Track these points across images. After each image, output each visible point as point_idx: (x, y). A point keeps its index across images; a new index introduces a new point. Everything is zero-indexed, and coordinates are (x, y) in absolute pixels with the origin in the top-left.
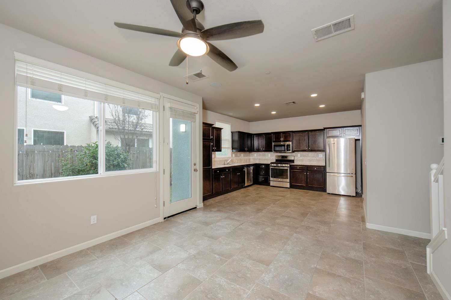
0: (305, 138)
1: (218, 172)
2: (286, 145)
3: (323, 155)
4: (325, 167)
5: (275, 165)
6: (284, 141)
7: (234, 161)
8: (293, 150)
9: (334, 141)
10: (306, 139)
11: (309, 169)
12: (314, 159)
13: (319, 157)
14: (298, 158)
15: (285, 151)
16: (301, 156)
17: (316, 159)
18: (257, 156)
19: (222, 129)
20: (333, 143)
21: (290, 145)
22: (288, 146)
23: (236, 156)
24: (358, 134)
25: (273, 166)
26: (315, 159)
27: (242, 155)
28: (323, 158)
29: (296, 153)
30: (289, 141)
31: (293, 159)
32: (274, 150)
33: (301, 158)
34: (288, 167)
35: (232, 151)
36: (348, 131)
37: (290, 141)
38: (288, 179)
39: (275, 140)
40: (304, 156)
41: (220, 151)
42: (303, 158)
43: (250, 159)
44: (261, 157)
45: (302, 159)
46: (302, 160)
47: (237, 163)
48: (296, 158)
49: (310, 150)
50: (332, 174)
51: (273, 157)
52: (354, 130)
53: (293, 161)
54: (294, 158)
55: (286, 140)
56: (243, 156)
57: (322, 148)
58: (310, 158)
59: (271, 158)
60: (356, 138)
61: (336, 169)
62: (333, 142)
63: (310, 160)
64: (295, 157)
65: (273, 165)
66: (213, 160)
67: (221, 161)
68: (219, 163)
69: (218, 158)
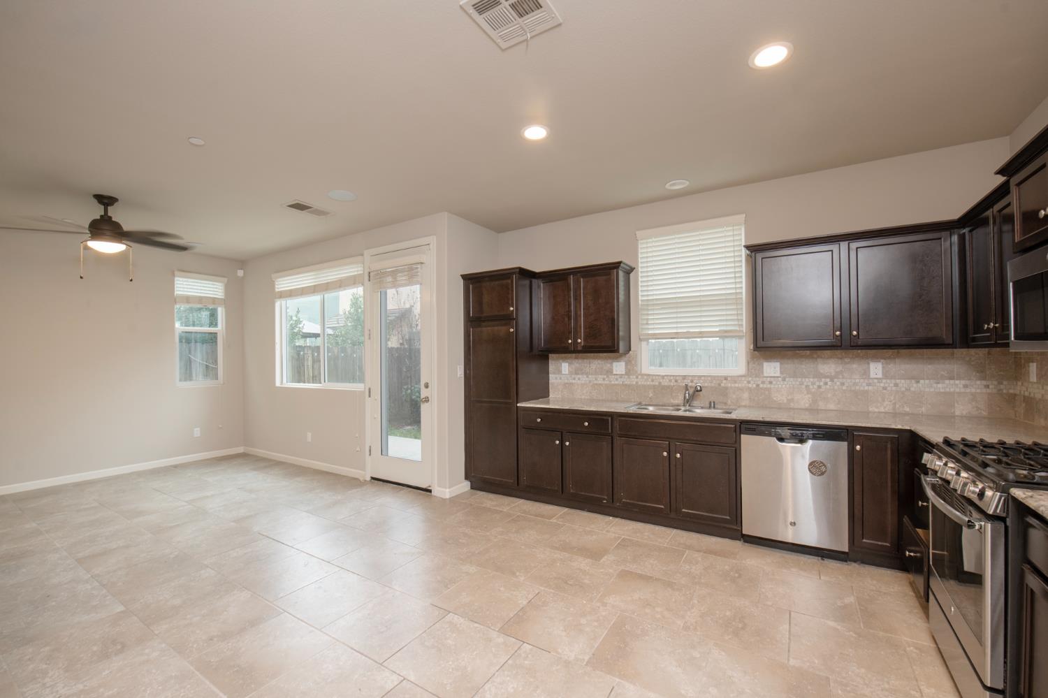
66: (620, 381)
67: (664, 388)
68: (651, 395)
69: (645, 377)
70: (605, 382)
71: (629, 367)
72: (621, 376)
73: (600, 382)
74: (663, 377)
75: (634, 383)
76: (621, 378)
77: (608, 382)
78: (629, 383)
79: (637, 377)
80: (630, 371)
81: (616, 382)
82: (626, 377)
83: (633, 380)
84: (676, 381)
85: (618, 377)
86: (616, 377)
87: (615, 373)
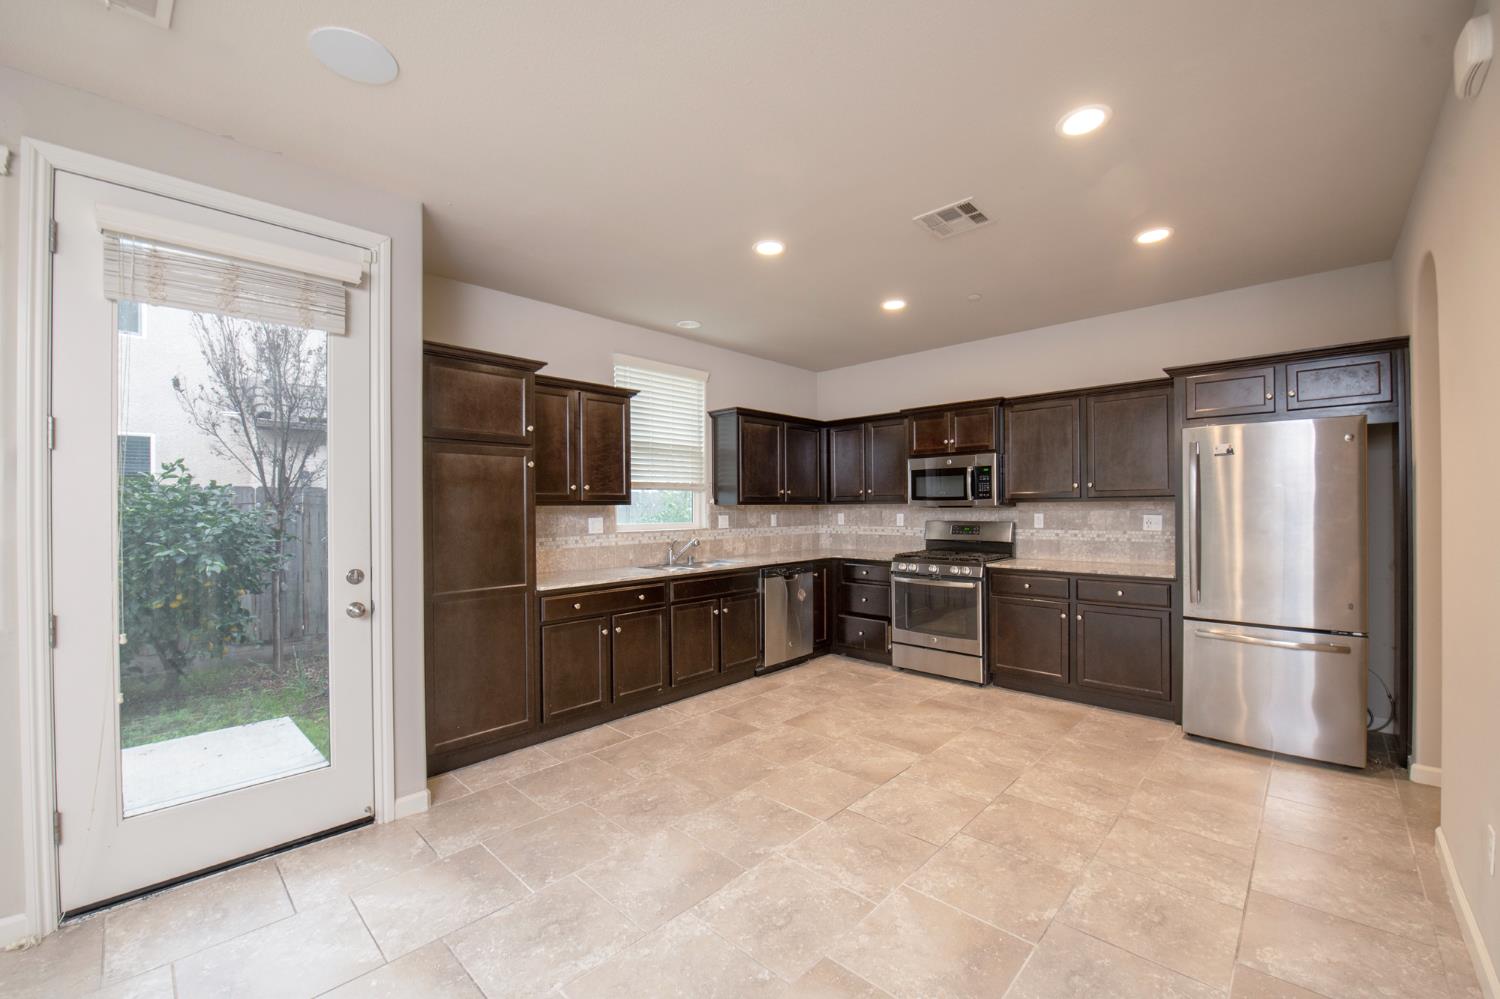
0: (1069, 430)
1: (642, 597)
2: (969, 470)
3: (1165, 521)
4: (1171, 589)
5: (913, 567)
6: (960, 451)
7: (728, 547)
8: (1007, 495)
9: (1226, 438)
10: (1070, 436)
11: (1084, 592)
12: (1117, 540)
13: (1141, 530)
14: (1032, 534)
15: (965, 497)
16: (1047, 526)
17: (1129, 539)
18: (848, 521)
19: (634, 393)
20: (1223, 449)
21: (990, 467)
22: (982, 472)
23: (735, 524)
24: (1386, 395)
25: (903, 574)
26: (1123, 538)
27: (773, 518)
28: (1163, 533)
29: (1022, 506)
30: (986, 450)
31: (1008, 538)
32: (915, 497)
33: (1050, 535)
34: (974, 579)
35: (712, 501)
36: (1317, 379)
37: (992, 451)
38: (975, 638)
39: (918, 445)
40: (1063, 524)
41: (625, 500)
42: (1057, 535)
43: (817, 537)
44: (863, 530)
45: (1053, 538)
46: (1055, 547)
47: (745, 555)
48: (1022, 535)
49: (1093, 494)
50: (1215, 630)
51: (917, 530)
52: (1354, 374)
53: (1007, 550)
54: (1014, 534)
55: (969, 445)
56: (779, 525)
57: (1160, 483)
58: (1094, 534)
59: (909, 533)
60: (1371, 421)
61: (1239, 602)
62: (1226, 446)
63: (1097, 547)
64: (1019, 531)
65: (903, 567)
66: (597, 544)
67: (643, 546)
68: (631, 557)
69: (625, 536)
70: (578, 546)
71: (608, 524)
72: (598, 536)
73: (572, 546)
74: (643, 534)
75: (613, 544)
76: (598, 538)
77: (582, 546)
78: (607, 544)
79: (616, 536)
80: (608, 528)
81: (593, 545)
82: (604, 536)
83: (612, 541)
84: (655, 538)
85: (594, 537)
86: (592, 537)
87: (590, 532)
